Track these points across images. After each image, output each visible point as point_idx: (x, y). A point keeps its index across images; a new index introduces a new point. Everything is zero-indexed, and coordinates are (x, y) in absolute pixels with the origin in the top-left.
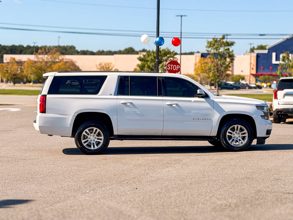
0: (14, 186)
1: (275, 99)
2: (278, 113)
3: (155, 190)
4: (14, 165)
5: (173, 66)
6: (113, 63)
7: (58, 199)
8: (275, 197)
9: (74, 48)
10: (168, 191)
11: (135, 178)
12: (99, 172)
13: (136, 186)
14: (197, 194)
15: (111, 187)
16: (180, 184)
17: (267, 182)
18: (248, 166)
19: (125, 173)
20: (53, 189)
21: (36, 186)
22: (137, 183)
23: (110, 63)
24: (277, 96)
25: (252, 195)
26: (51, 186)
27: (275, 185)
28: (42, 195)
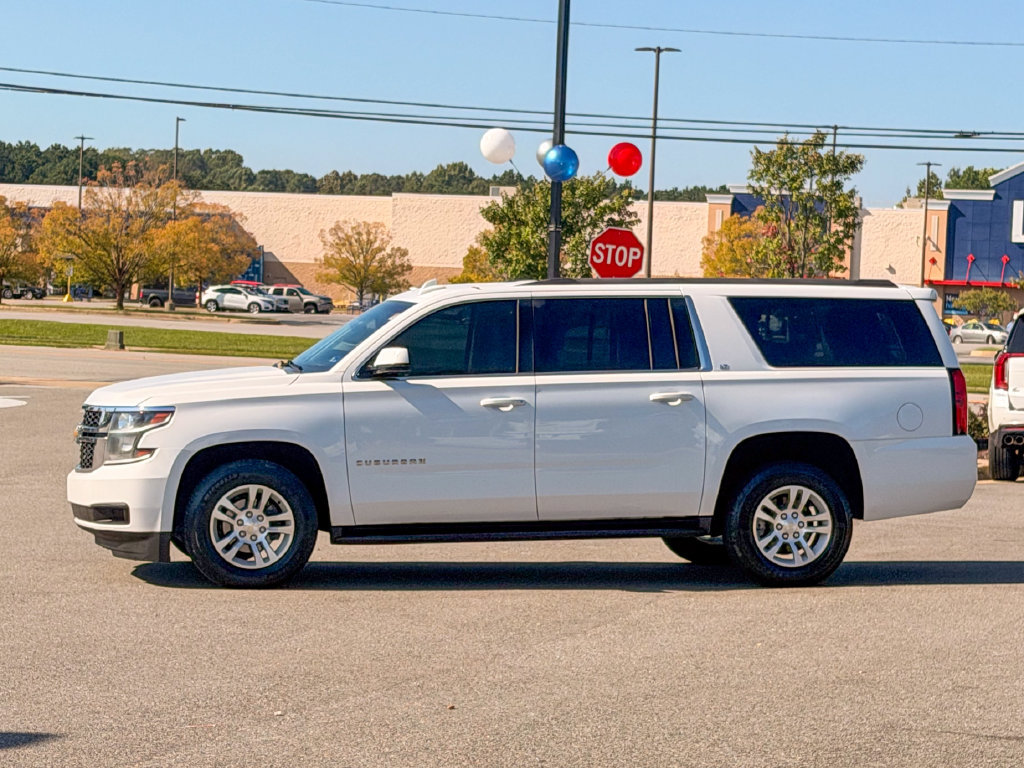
0: (13, 688)
1: (997, 387)
2: (1009, 440)
3: (517, 714)
4: (8, 613)
5: (614, 251)
6: (389, 226)
7: (171, 739)
8: (944, 748)
9: (239, 160)
10: (564, 717)
11: (448, 670)
12: (321, 646)
13: (451, 699)
14: (666, 731)
15: (360, 699)
16: (610, 697)
17: (926, 696)
18: (866, 639)
19: (416, 653)
20: (153, 704)
21: (91, 689)
22: (456, 689)
23: (377, 225)
24: (1006, 378)
25: (861, 741)
26: (147, 691)
27: (952, 706)
28: (115, 720)
